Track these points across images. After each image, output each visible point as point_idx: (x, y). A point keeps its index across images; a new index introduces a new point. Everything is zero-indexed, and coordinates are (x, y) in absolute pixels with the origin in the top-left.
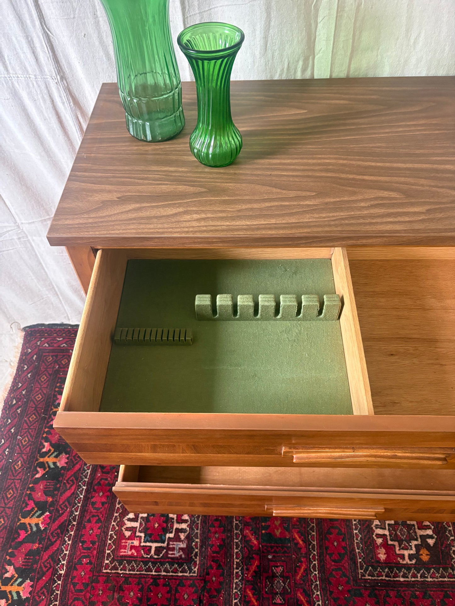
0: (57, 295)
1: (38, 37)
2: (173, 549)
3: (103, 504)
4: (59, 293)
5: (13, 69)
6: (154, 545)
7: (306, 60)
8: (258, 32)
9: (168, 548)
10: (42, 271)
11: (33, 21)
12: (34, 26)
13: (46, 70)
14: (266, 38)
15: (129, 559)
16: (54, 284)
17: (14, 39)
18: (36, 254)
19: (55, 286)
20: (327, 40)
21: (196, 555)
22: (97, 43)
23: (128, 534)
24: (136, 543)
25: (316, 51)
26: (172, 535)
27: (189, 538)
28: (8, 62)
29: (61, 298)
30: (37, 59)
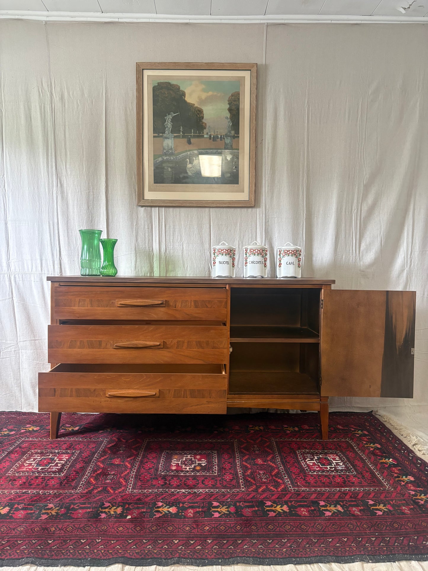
0: (21, 391)
1: (57, 260)
2: (53, 469)
3: (15, 457)
4: (22, 390)
5: (44, 271)
6: (40, 468)
7: (150, 273)
8: (133, 263)
9: (49, 468)
10: (19, 373)
11: (57, 256)
12: (57, 257)
13: (56, 272)
14: (136, 265)
15: (24, 471)
16: (21, 383)
17: (48, 261)
18: (19, 362)
19: (22, 385)
20: (157, 267)
21: (65, 470)
22: (77, 263)
23: (26, 465)
24: (30, 467)
25: (154, 271)
26: (53, 465)
27: (63, 465)
28: (43, 268)
29: (22, 393)
30: (54, 268)
